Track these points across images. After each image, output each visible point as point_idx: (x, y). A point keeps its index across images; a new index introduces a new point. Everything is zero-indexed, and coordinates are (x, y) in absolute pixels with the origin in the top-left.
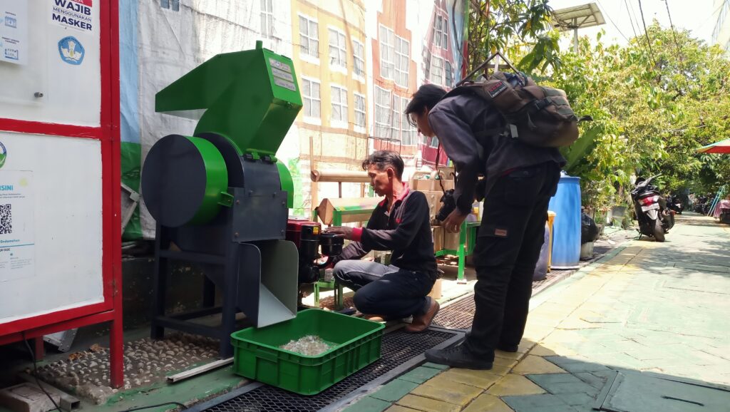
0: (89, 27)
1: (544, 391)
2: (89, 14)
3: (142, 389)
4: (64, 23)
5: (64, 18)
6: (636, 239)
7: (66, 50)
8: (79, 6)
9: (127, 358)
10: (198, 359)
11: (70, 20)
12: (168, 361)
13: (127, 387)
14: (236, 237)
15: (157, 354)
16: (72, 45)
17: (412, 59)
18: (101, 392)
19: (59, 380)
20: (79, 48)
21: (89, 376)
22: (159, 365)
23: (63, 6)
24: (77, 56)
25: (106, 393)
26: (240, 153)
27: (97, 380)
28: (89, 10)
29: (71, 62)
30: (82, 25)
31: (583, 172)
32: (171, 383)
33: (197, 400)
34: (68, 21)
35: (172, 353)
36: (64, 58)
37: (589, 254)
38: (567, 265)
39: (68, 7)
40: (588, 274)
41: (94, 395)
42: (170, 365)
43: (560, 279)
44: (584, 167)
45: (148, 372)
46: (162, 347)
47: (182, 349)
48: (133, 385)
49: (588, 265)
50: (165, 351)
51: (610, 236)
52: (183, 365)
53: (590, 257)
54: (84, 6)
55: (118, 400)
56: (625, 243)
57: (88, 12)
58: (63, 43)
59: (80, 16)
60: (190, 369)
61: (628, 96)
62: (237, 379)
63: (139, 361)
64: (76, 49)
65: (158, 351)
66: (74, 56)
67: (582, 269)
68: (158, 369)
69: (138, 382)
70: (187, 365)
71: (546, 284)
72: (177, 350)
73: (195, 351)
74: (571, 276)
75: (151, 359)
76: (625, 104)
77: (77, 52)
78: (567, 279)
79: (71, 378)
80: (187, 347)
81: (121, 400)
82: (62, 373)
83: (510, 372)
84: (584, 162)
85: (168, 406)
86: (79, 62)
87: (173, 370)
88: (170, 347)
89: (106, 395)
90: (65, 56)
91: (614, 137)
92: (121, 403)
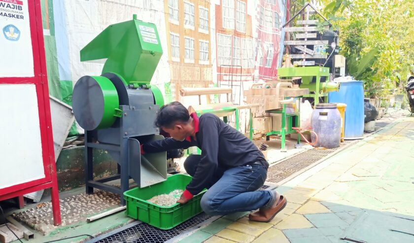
0: (22, 17)
1: (312, 226)
2: (21, 10)
3: (72, 226)
4: (6, 17)
5: (5, 13)
6: (408, 116)
7: (8, 33)
8: (14, 6)
9: (69, 206)
10: (109, 206)
11: (9, 14)
12: (91, 208)
13: (63, 224)
14: (126, 135)
15: (87, 203)
16: (12, 29)
17: (248, 13)
18: (48, 228)
19: (27, 220)
20: (17, 30)
21: (45, 218)
22: (85, 210)
23: (3, 6)
24: (16, 35)
25: (51, 228)
26: (126, 84)
27: (48, 220)
28: (21, 7)
29: (12, 40)
30: (17, 17)
31: (368, 76)
32: (89, 222)
33: (100, 233)
34: (8, 15)
35: (95, 202)
36: (7, 38)
37: (372, 128)
38: (355, 137)
39: (7, 7)
40: (367, 142)
41: (43, 230)
42: (91, 210)
43: (349, 146)
44: (369, 73)
45: (78, 215)
46: (90, 199)
47: (101, 200)
48: (67, 223)
49: (370, 136)
50: (91, 201)
51: (392, 114)
52: (99, 210)
53: (373, 130)
54: (18, 5)
55: (57, 232)
56: (400, 119)
57: (20, 8)
58: (6, 29)
59: (16, 12)
60: (102, 213)
61: (404, 24)
62: (127, 219)
63: (75, 208)
64: (15, 32)
65: (88, 201)
66: (14, 36)
67: (366, 139)
68: (84, 213)
69: (70, 221)
70: (101, 210)
71: (339, 149)
72: (98, 200)
73: (108, 201)
74: (357, 144)
75: (82, 206)
76: (403, 29)
77: (15, 33)
78: (354, 146)
79: (34, 219)
80: (105, 199)
81: (58, 233)
82: (30, 216)
83: (294, 213)
84: (369, 70)
85: (82, 237)
86: (17, 39)
87: (92, 213)
88: (96, 199)
89: (50, 230)
90: (8, 36)
91: (392, 51)
92: (58, 234)
